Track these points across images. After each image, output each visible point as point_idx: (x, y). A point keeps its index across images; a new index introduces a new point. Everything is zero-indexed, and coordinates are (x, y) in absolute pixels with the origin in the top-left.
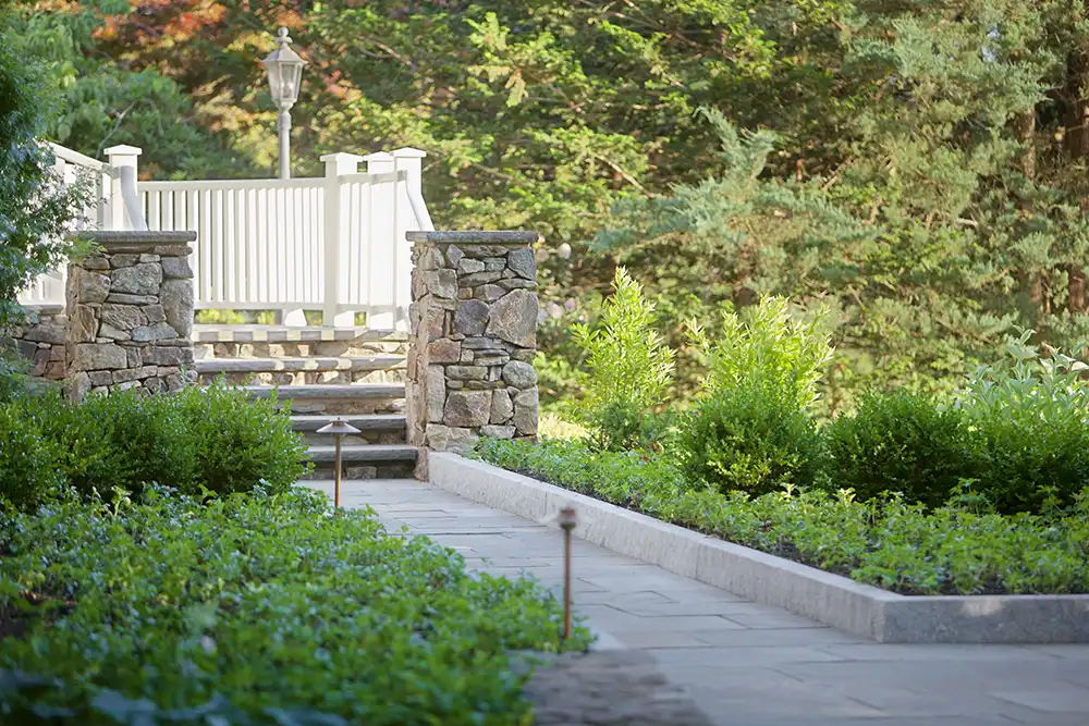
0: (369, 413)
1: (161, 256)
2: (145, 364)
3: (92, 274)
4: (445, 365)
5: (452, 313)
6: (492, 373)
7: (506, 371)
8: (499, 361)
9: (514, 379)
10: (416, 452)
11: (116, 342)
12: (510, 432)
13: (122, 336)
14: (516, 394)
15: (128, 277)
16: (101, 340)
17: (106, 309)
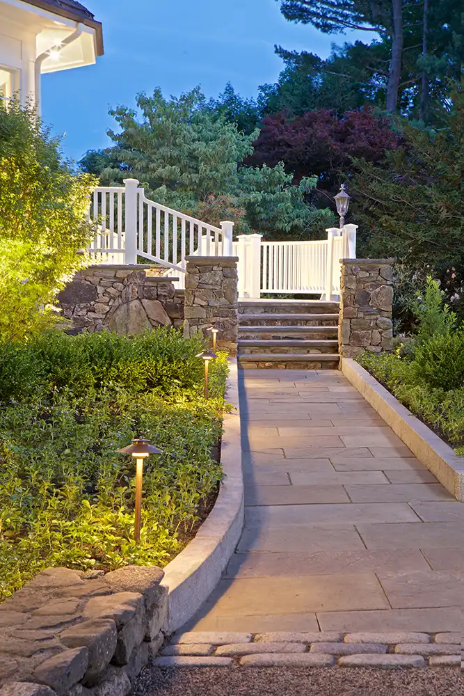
0: (325, 339)
1: (223, 267)
2: (214, 316)
3: (191, 275)
4: (351, 319)
5: (354, 295)
6: (372, 323)
7: (377, 322)
8: (374, 317)
9: (381, 326)
10: (339, 357)
11: (201, 306)
12: (379, 349)
13: (204, 303)
14: (382, 332)
15: (207, 276)
16: (194, 305)
17: (197, 291)
